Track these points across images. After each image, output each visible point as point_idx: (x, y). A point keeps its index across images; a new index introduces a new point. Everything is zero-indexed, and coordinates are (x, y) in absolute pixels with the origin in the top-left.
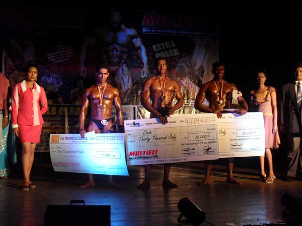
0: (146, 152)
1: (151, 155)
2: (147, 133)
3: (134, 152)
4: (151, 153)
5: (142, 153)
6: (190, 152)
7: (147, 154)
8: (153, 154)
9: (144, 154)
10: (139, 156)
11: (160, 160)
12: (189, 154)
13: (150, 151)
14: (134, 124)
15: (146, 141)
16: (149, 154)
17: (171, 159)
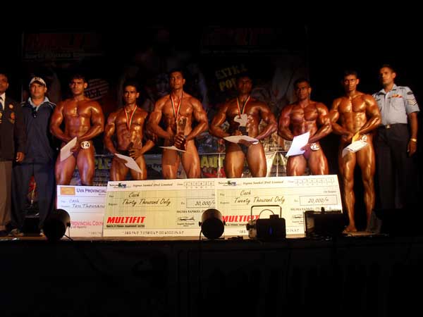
0: (129, 219)
1: (136, 223)
2: (134, 196)
3: (114, 218)
4: (136, 221)
5: (125, 220)
6: (188, 222)
7: (130, 222)
8: (138, 222)
9: (126, 222)
10: (120, 224)
11: (148, 230)
12: (186, 225)
13: (135, 218)
14: (120, 185)
15: (131, 205)
16: (134, 222)
17: (161, 230)
